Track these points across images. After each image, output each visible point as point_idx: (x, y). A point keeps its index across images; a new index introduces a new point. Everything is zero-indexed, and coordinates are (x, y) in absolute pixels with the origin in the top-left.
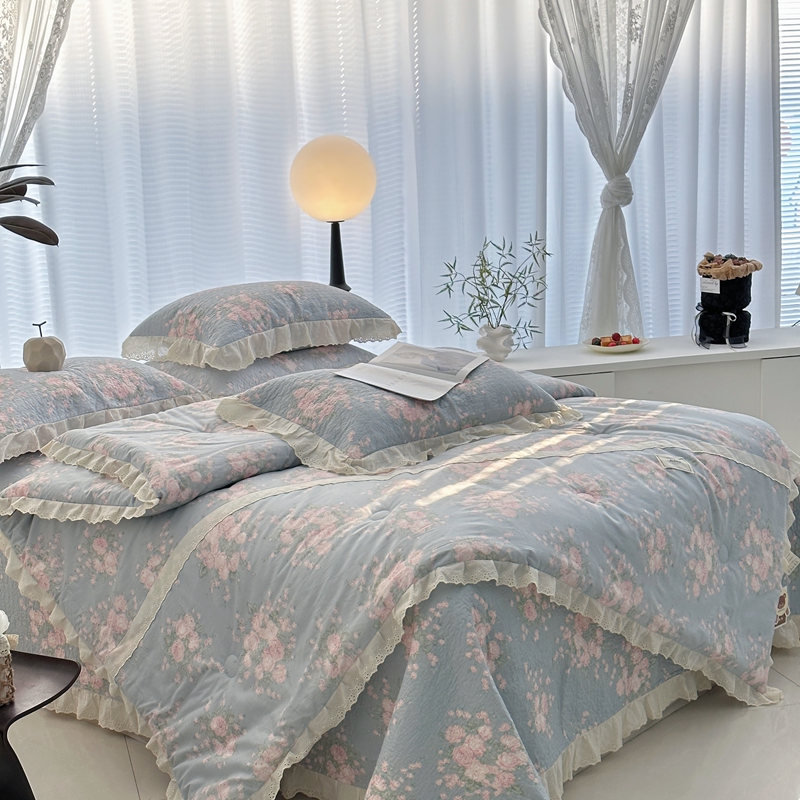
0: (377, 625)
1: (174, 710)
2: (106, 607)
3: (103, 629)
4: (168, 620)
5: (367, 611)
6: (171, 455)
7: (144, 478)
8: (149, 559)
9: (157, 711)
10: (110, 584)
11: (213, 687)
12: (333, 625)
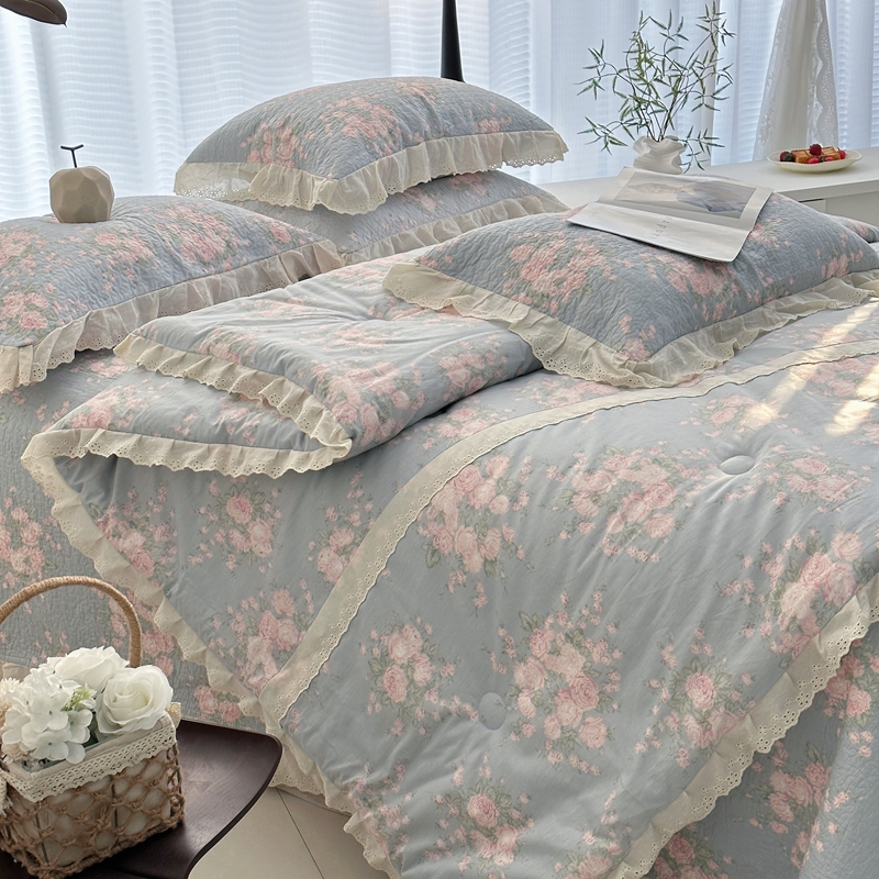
0: (785, 663)
1: (393, 778)
2: (256, 606)
3: (253, 642)
4: (374, 634)
5: (767, 638)
6: (354, 364)
7: (317, 405)
8: (330, 533)
9: (363, 778)
10: (262, 570)
11: (462, 746)
12: (696, 658)
